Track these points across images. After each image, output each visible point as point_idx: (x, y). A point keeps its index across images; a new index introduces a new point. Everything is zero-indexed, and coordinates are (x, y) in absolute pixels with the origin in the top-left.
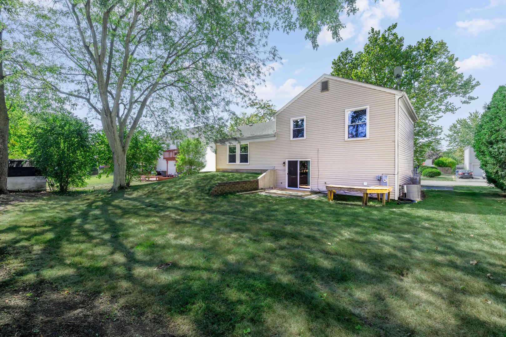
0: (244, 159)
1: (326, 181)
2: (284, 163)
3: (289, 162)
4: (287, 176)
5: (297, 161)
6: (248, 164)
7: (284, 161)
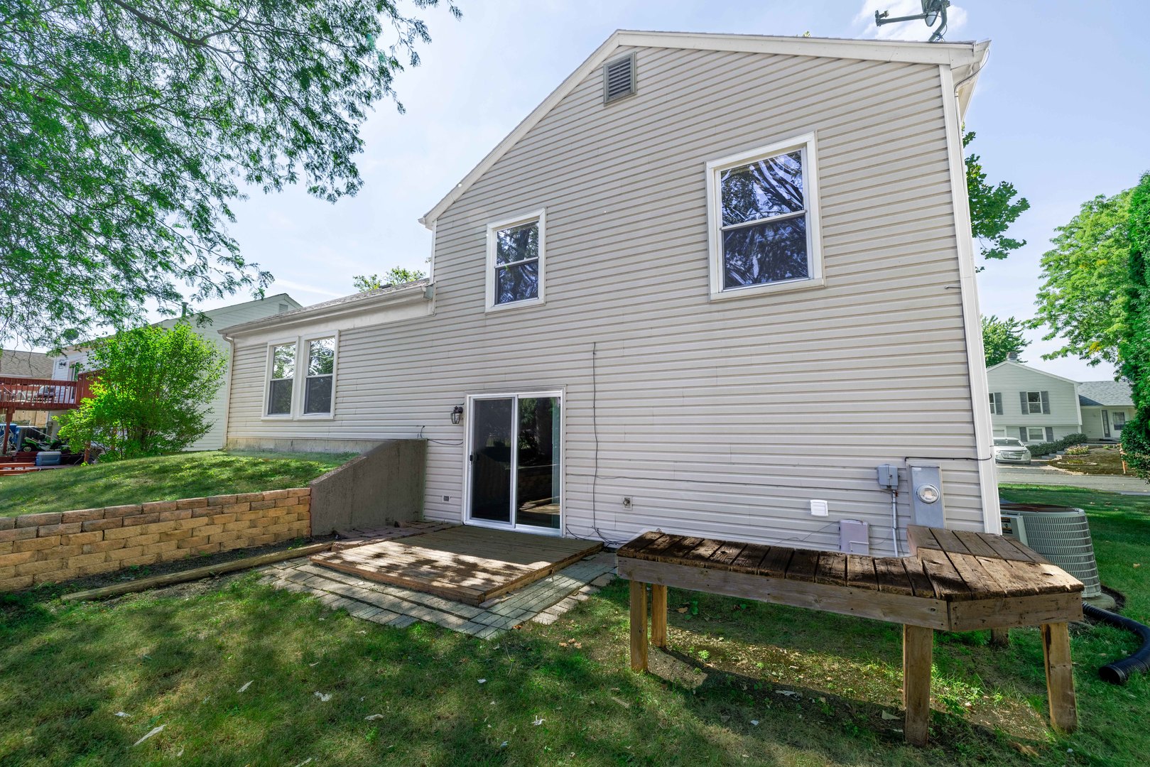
0: (319, 397)
1: (628, 491)
2: (459, 410)
3: (480, 404)
4: (468, 467)
5: (508, 402)
6: (330, 416)
7: (457, 402)
